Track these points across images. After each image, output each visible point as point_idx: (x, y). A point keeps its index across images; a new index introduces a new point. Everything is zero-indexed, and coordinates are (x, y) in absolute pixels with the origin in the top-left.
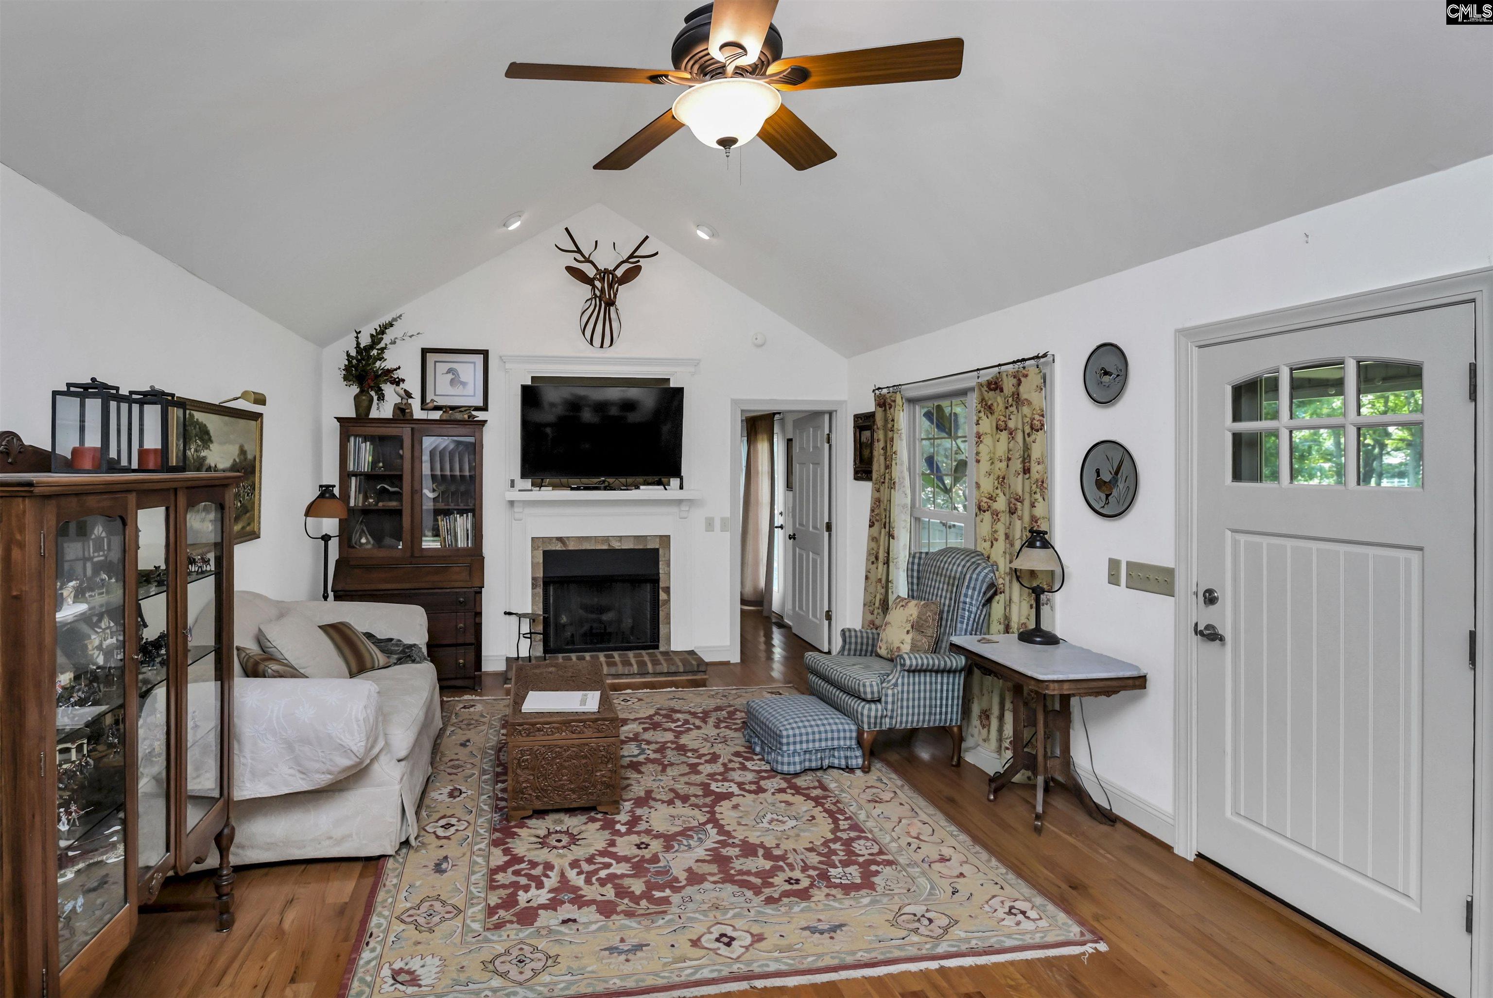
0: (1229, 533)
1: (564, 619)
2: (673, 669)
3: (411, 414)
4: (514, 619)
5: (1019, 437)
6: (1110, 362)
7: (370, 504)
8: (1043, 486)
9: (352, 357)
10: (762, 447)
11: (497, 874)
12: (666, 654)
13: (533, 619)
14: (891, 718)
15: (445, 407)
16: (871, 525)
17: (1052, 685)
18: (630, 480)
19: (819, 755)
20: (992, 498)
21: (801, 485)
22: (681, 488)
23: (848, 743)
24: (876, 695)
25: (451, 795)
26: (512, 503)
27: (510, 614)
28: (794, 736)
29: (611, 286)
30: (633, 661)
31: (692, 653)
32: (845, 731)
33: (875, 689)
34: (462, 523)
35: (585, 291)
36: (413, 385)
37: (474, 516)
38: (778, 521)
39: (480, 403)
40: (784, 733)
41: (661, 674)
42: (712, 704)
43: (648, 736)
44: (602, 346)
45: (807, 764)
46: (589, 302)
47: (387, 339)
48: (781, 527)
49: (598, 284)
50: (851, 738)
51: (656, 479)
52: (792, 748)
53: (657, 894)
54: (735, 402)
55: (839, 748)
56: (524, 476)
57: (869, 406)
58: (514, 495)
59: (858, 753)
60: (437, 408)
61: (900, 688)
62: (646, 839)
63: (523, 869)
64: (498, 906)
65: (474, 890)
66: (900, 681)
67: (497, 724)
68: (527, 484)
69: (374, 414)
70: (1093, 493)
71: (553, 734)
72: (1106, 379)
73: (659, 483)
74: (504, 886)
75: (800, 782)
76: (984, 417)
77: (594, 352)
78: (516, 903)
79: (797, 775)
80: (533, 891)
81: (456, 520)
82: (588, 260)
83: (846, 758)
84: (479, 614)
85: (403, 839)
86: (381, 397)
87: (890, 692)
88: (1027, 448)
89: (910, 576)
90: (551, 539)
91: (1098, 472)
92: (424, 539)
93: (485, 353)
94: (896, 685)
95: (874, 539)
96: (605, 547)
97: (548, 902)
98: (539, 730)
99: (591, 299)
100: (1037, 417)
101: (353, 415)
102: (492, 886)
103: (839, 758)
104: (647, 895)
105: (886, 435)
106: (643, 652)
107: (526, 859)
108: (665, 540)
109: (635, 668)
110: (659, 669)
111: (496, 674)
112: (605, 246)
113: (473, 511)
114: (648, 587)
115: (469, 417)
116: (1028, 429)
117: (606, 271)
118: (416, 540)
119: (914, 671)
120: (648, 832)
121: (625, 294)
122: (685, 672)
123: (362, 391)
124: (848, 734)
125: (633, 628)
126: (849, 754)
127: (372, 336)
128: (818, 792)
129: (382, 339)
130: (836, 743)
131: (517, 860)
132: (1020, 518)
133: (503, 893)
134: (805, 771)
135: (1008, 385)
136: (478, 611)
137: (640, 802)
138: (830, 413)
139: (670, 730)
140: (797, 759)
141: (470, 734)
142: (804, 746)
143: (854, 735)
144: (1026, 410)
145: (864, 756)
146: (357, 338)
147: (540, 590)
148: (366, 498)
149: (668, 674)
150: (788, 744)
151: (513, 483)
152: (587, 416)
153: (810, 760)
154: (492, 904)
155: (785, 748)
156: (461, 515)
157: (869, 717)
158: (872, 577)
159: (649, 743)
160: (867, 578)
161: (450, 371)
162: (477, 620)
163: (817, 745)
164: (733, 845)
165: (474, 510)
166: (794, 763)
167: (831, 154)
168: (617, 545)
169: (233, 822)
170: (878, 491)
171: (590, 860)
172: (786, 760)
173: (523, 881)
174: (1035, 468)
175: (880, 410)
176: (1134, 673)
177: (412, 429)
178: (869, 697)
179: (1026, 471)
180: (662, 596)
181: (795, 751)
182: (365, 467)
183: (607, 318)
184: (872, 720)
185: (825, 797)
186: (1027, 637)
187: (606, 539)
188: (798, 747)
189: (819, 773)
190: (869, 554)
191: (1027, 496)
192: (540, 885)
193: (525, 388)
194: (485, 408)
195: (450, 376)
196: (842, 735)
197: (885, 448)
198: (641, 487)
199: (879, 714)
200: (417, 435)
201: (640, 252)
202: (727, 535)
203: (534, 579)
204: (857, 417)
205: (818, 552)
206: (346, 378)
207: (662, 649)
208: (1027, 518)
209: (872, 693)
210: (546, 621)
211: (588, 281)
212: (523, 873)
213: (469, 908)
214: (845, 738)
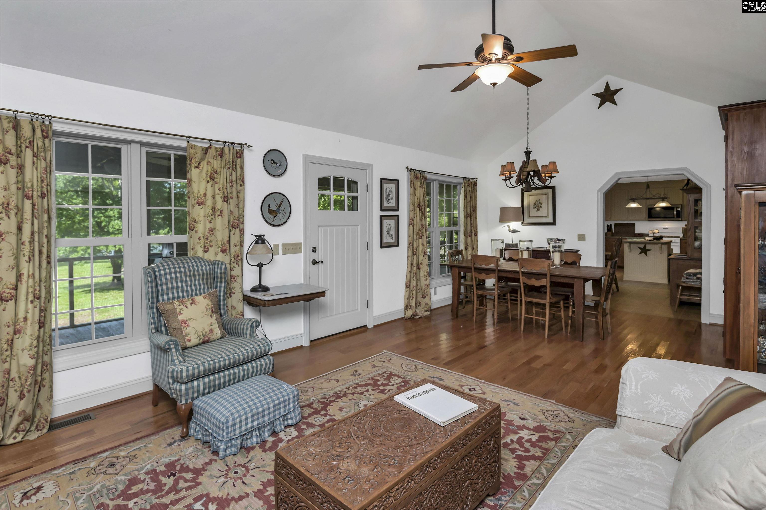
11: (538, 456)
63: (521, 451)
64: (551, 440)
65: (559, 454)
70: (267, 215)
74: (540, 447)
78: (540, 437)
80: (526, 438)
91: (269, 206)
97: (524, 430)
102: (546, 452)
107: (514, 456)
131: (520, 458)
133: (544, 445)
154: (553, 442)
173: (527, 445)
192: (520, 439)
212: (523, 449)
213: (567, 446)
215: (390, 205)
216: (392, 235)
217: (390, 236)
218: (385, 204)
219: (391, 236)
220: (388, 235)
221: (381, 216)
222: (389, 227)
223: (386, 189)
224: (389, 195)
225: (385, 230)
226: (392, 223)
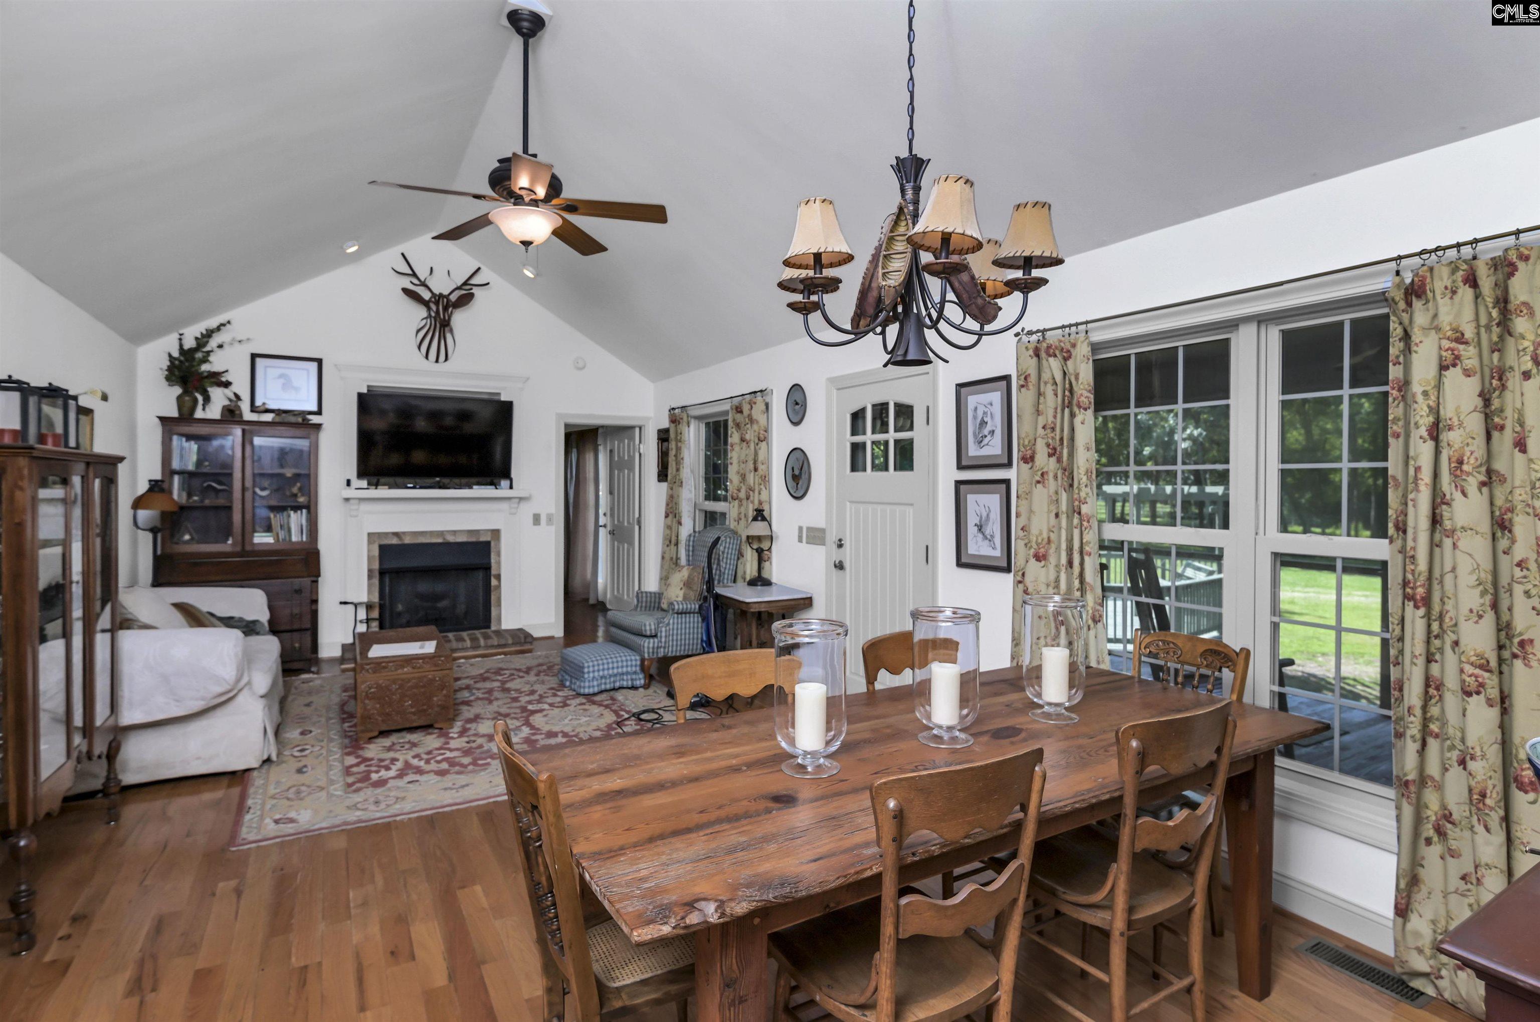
0: (848, 504)
1: (400, 607)
2: (503, 642)
3: (241, 415)
4: (351, 608)
5: (752, 445)
6: (797, 396)
7: (195, 501)
8: (765, 480)
9: (175, 359)
10: (589, 457)
11: (351, 768)
12: (499, 633)
13: (369, 607)
14: (665, 648)
15: (279, 410)
16: (667, 516)
17: (754, 606)
18: (464, 481)
19: (612, 679)
20: (739, 490)
21: (619, 491)
22: (511, 487)
23: (634, 669)
24: (653, 631)
25: (302, 733)
26: (347, 500)
27: (345, 603)
28: (593, 666)
29: (445, 309)
30: (467, 638)
31: (521, 630)
32: (631, 660)
33: (653, 627)
34: (297, 520)
35: (422, 312)
36: (241, 387)
37: (309, 512)
38: (602, 521)
39: (314, 408)
40: (586, 665)
41: (492, 647)
42: (535, 662)
43: (478, 685)
44: (437, 361)
45: (603, 687)
46: (424, 321)
47: (213, 343)
48: (605, 526)
49: (434, 307)
50: (636, 666)
51: (489, 480)
52: (591, 675)
53: (480, 762)
54: (559, 416)
55: (627, 673)
56: (361, 475)
57: (665, 424)
58: (351, 493)
59: (641, 676)
60: (268, 411)
61: (671, 627)
62: (473, 738)
63: (373, 763)
64: (355, 782)
65: (333, 777)
66: (671, 622)
67: (339, 691)
68: (364, 483)
69: (199, 414)
70: (791, 483)
71: (396, 670)
72: (797, 407)
73: (492, 484)
74: (358, 773)
75: (597, 698)
76: (735, 432)
77: (430, 365)
78: (370, 778)
79: (595, 694)
80: (383, 772)
81: (289, 516)
82: (424, 284)
83: (632, 680)
84: (315, 602)
85: (265, 757)
86: (207, 399)
87: (664, 629)
88: (756, 454)
89: (688, 551)
90: (386, 534)
91: (793, 469)
92: (256, 534)
93: (320, 362)
94: (668, 624)
95: (669, 527)
96: (440, 540)
97: (395, 775)
98: (385, 668)
99: (426, 318)
100: (762, 432)
101: (174, 413)
102: (348, 774)
103: (627, 680)
104: (474, 763)
105: (677, 445)
106: (476, 632)
107: (375, 758)
108: (496, 533)
109: (468, 643)
110: (490, 642)
111: (332, 660)
112: (440, 273)
113: (308, 507)
114: (480, 575)
115: (304, 420)
116: (757, 441)
117: (441, 295)
118: (245, 536)
119: (681, 613)
120: (475, 735)
121: (459, 318)
122: (514, 644)
123: (186, 392)
124: (634, 663)
125: (466, 613)
126: (634, 677)
127: (197, 338)
128: (609, 702)
129: (207, 342)
130: (625, 670)
131: (367, 759)
132: (753, 502)
133: (358, 776)
134: (601, 692)
135: (746, 408)
136: (314, 598)
137: (470, 721)
138: (640, 428)
139: (497, 680)
140: (595, 683)
141: (314, 698)
142: (601, 673)
143: (638, 663)
144: (755, 427)
145: (645, 678)
146: (180, 339)
147: (376, 581)
148: (190, 495)
149: (499, 646)
150: (589, 672)
151: (349, 483)
152: (421, 425)
153: (605, 684)
154: (349, 782)
155: (586, 676)
156: (295, 511)
157: (648, 648)
158: (667, 556)
159: (478, 689)
160: (663, 558)
161: (281, 376)
162: (314, 607)
163: (611, 672)
164: (541, 734)
165: (310, 508)
166: (593, 686)
167: (603, 249)
168: (451, 539)
169: (118, 738)
170: (672, 489)
171: (429, 753)
172: (587, 684)
173: (374, 768)
174: (761, 467)
175: (673, 425)
176: (804, 596)
177: (244, 431)
178: (648, 633)
179: (756, 470)
180: (494, 582)
181: (594, 677)
182: (191, 467)
183: (443, 337)
184: (651, 650)
185: (613, 704)
186: (752, 583)
187: (441, 533)
188: (596, 674)
189: (612, 693)
190: (665, 539)
191: (757, 486)
192: (388, 769)
193: (360, 396)
194: (319, 412)
195: (282, 381)
196: (629, 663)
197: (676, 456)
198: (475, 487)
199: (656, 645)
200: (247, 437)
201: (473, 282)
202: (552, 528)
203: (370, 571)
204: (660, 431)
205: (631, 544)
206: (168, 379)
207: (493, 628)
208: (756, 502)
209: (651, 630)
210: (382, 607)
211: (426, 303)
212: (373, 765)
213: (330, 785)
214: (632, 666)
215: (986, 451)
216: (992, 536)
217: (985, 538)
218: (973, 450)
219: (990, 539)
220: (980, 535)
221: (958, 483)
222: (984, 515)
223: (976, 409)
224: (983, 423)
225: (972, 520)
226: (992, 501)
